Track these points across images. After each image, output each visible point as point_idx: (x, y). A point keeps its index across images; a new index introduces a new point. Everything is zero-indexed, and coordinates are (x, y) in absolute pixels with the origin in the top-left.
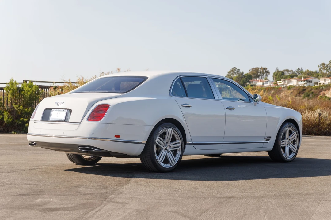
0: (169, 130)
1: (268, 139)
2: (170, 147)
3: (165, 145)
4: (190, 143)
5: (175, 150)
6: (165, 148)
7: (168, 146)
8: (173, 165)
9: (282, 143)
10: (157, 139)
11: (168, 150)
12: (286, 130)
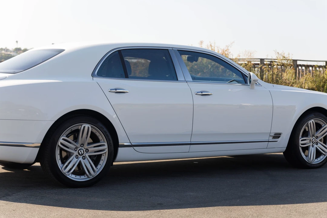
0: (84, 127)
1: (277, 136)
2: (87, 151)
3: (78, 149)
4: (125, 144)
5: (98, 155)
6: (79, 153)
7: (84, 150)
8: (91, 177)
9: (301, 142)
10: (61, 140)
11: (84, 155)
12: (310, 123)
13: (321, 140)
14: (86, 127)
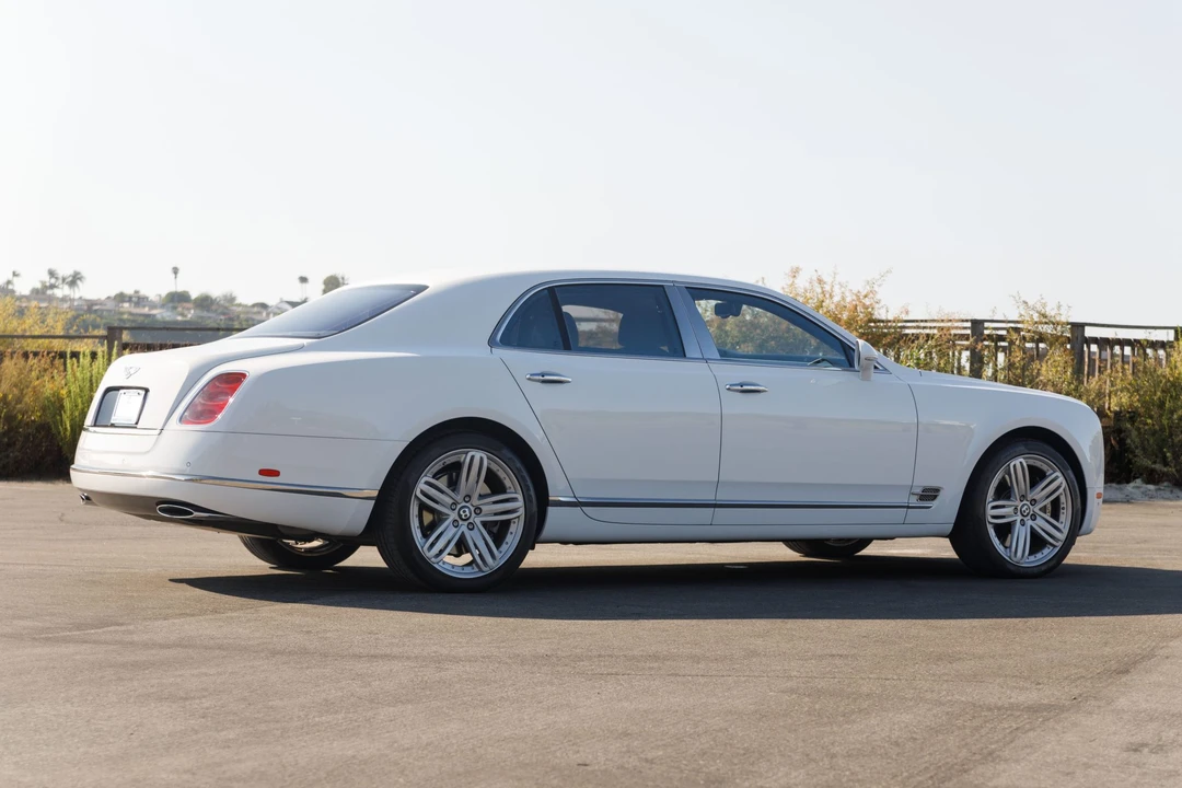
0: (473, 457)
1: (930, 494)
2: (478, 511)
3: (459, 506)
4: (562, 499)
5: (502, 522)
6: (460, 516)
7: (472, 509)
8: (487, 570)
9: (990, 512)
10: (421, 486)
11: (471, 520)
12: (1015, 466)
13: (1044, 509)
14: (477, 458)
